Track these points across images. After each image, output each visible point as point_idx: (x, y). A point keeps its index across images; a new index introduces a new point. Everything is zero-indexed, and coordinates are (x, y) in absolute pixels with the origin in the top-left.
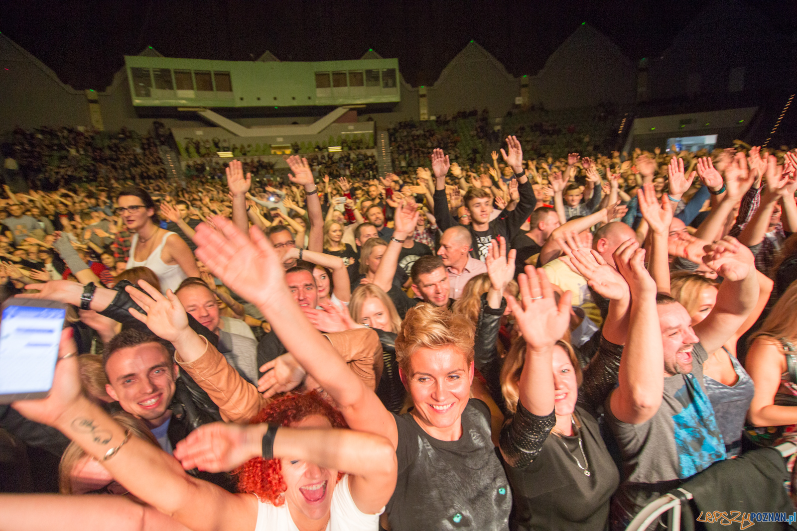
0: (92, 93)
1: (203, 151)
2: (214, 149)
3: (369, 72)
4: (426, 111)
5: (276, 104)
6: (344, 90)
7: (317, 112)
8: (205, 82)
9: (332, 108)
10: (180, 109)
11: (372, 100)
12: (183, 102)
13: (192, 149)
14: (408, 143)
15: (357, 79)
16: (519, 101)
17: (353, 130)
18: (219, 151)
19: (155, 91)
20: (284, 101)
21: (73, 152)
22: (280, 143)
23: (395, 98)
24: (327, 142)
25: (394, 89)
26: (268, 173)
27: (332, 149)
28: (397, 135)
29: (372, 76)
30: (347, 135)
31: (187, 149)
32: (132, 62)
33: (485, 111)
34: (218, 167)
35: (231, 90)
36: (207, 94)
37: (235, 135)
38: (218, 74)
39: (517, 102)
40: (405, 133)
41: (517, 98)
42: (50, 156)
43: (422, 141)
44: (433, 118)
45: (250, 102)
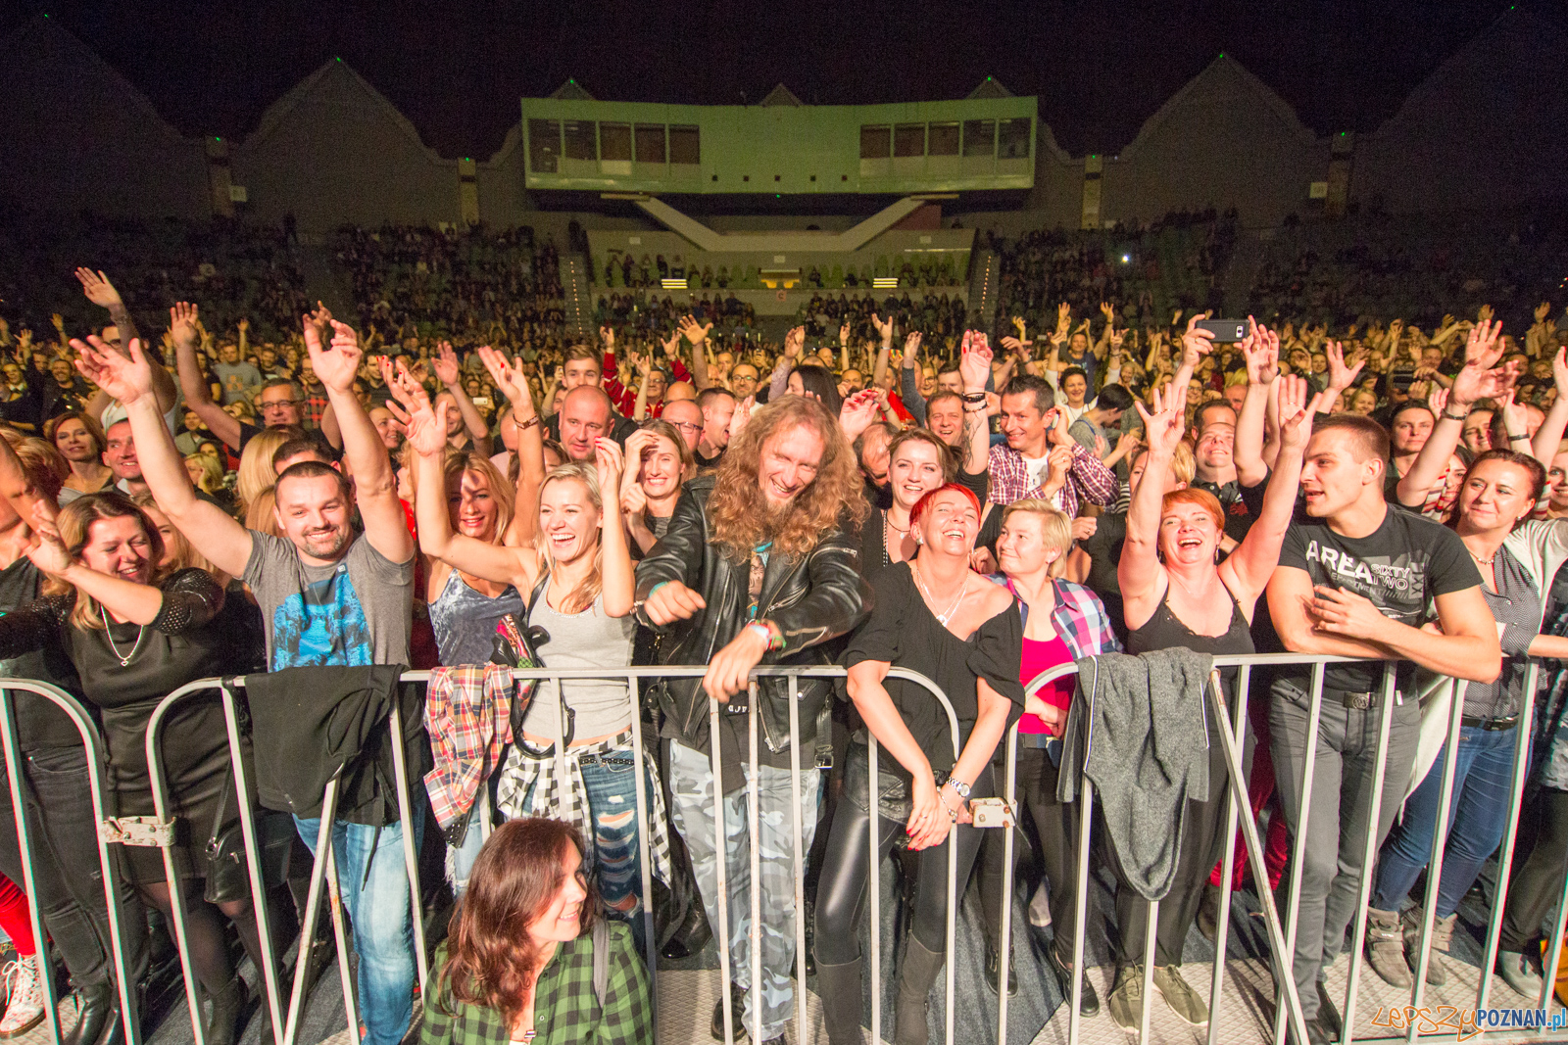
0: (467, 165)
1: (636, 275)
2: (654, 273)
3: (973, 126)
4: (1095, 210)
5: (777, 189)
6: (915, 162)
7: (857, 207)
8: (651, 145)
9: (891, 199)
10: (603, 196)
11: (971, 184)
12: (610, 182)
13: (617, 272)
14: (1040, 276)
15: (944, 140)
16: (1318, 190)
17: (930, 246)
18: (666, 277)
19: (564, 162)
20: (796, 184)
21: (422, 267)
22: (779, 266)
23: (1022, 181)
24: (873, 268)
25: (1023, 162)
26: (740, 323)
27: (880, 283)
28: (1021, 258)
29: (977, 134)
30: (917, 255)
31: (609, 270)
32: (534, 108)
33: (1233, 214)
34: (654, 306)
35: (697, 160)
36: (655, 167)
37: (698, 247)
38: (675, 130)
39: (1314, 194)
40: (1038, 256)
41: (1314, 185)
42: (385, 273)
43: (1072, 276)
44: (1110, 224)
45: (730, 185)
